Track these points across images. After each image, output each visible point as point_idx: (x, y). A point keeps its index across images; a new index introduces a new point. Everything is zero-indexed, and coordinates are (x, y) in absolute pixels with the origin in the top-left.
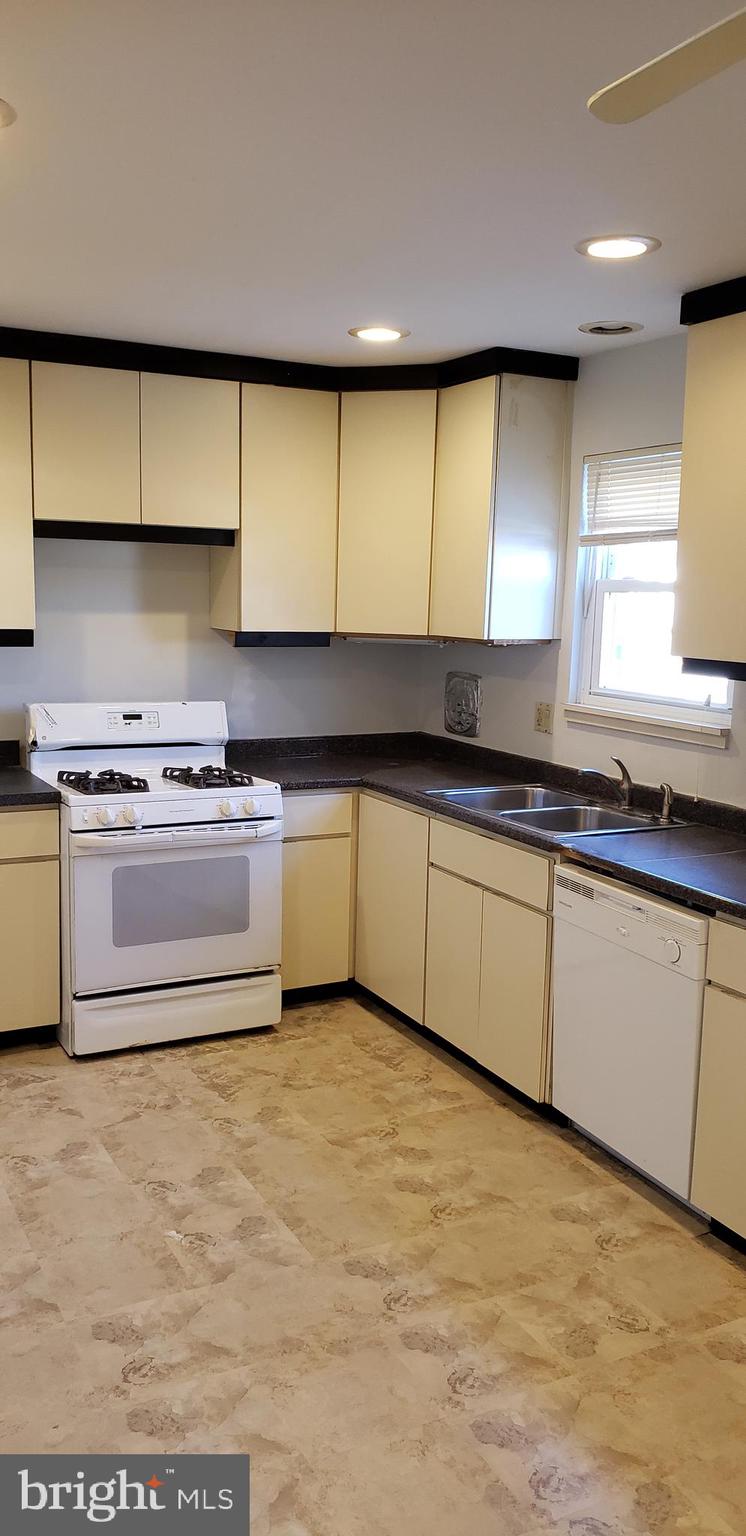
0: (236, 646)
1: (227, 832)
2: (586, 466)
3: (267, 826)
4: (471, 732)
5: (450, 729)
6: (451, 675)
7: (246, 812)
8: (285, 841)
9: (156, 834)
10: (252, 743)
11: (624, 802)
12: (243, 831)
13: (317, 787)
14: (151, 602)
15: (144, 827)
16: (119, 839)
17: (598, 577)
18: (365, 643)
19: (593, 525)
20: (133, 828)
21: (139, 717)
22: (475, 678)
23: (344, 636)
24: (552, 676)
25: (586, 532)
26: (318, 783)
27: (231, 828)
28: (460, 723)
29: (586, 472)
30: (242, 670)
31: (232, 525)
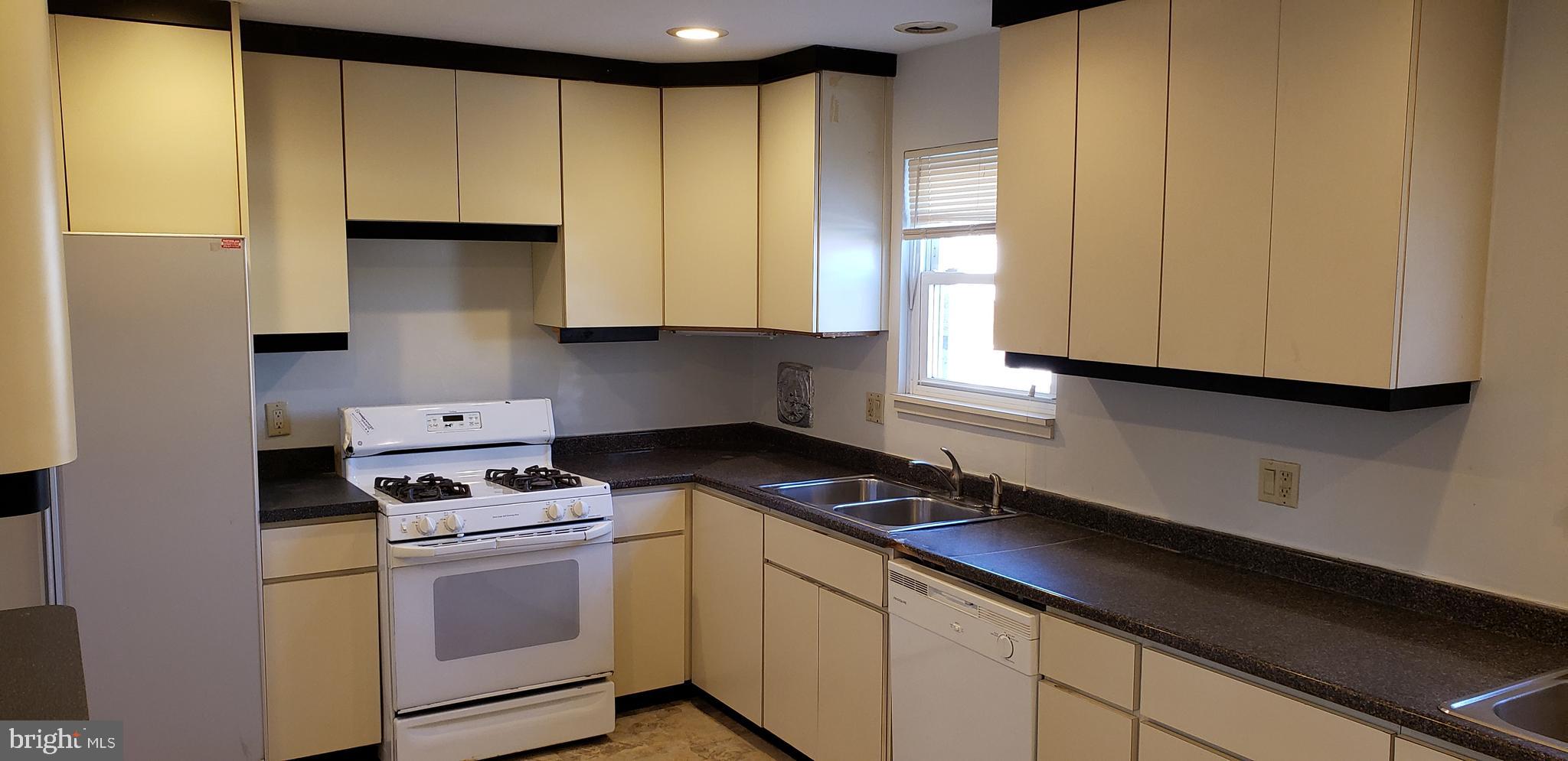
0: (561, 342)
1: (554, 536)
2: (907, 161)
3: (597, 528)
4: (804, 422)
5: (783, 419)
6: (783, 365)
7: (574, 514)
8: (616, 541)
9: (479, 542)
10: (580, 439)
11: (955, 493)
12: (572, 534)
13: (648, 485)
14: (471, 299)
15: (466, 535)
16: (441, 548)
17: (922, 269)
18: (693, 336)
19: (916, 219)
20: (455, 536)
21: (460, 418)
22: (806, 368)
23: (673, 329)
24: (880, 366)
25: (909, 226)
26: (649, 480)
27: (557, 532)
28: (792, 414)
29: (907, 167)
30: (568, 362)
31: (553, 220)
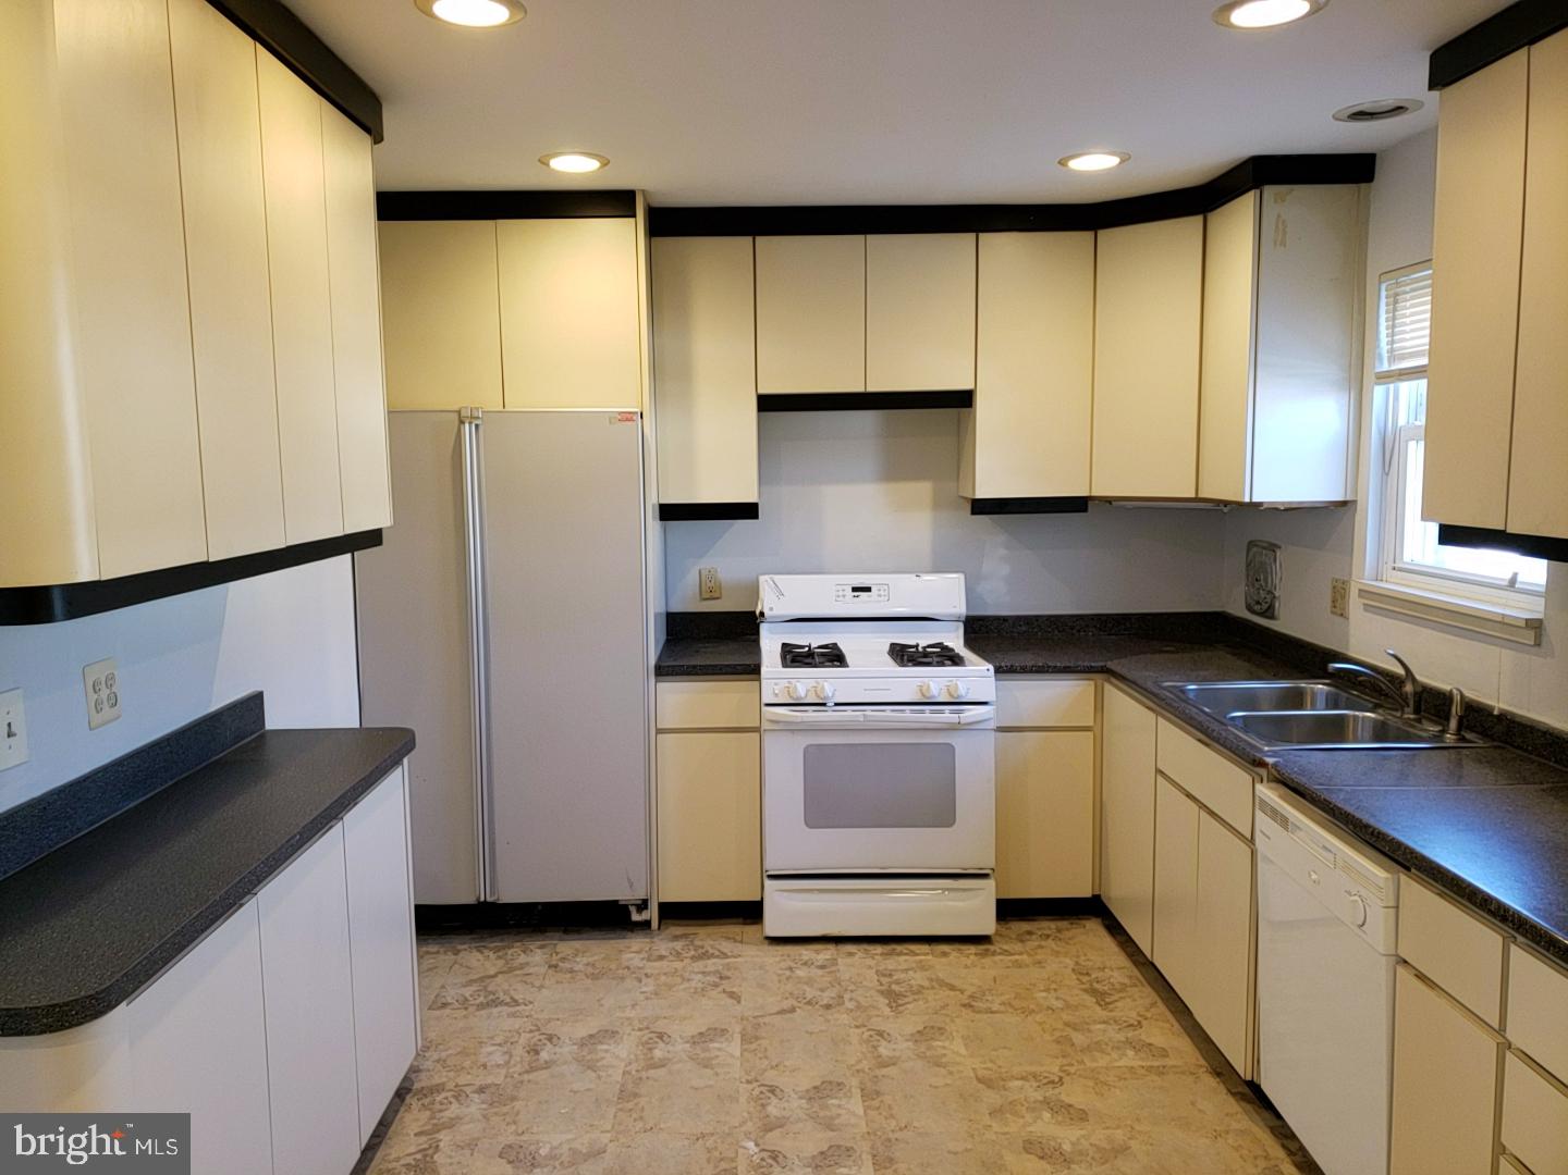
0: (973, 513)
1: (928, 715)
2: (1383, 287)
3: (973, 713)
4: (1269, 613)
5: (1250, 609)
6: (1251, 544)
7: (951, 695)
8: (1001, 729)
9: (849, 712)
10: (1005, 619)
12: (948, 715)
13: (1047, 672)
14: (894, 470)
15: (836, 704)
16: (811, 715)
17: (1402, 422)
18: (1135, 508)
19: (1393, 357)
20: (824, 704)
21: (868, 589)
22: (1273, 548)
23: (1108, 500)
24: (1347, 547)
25: (1385, 367)
26: (1049, 667)
27: (932, 712)
28: (1258, 603)
29: (1383, 293)
30: (995, 541)
31: (968, 386)
